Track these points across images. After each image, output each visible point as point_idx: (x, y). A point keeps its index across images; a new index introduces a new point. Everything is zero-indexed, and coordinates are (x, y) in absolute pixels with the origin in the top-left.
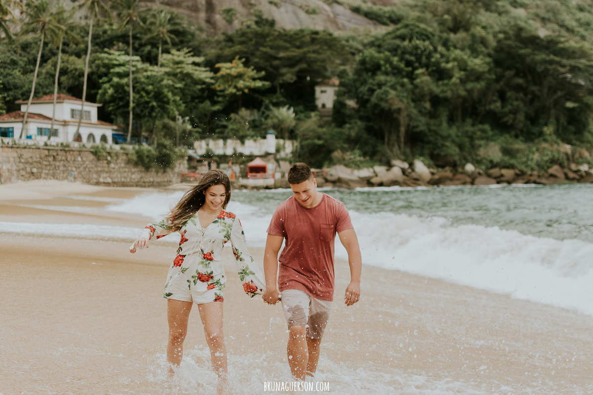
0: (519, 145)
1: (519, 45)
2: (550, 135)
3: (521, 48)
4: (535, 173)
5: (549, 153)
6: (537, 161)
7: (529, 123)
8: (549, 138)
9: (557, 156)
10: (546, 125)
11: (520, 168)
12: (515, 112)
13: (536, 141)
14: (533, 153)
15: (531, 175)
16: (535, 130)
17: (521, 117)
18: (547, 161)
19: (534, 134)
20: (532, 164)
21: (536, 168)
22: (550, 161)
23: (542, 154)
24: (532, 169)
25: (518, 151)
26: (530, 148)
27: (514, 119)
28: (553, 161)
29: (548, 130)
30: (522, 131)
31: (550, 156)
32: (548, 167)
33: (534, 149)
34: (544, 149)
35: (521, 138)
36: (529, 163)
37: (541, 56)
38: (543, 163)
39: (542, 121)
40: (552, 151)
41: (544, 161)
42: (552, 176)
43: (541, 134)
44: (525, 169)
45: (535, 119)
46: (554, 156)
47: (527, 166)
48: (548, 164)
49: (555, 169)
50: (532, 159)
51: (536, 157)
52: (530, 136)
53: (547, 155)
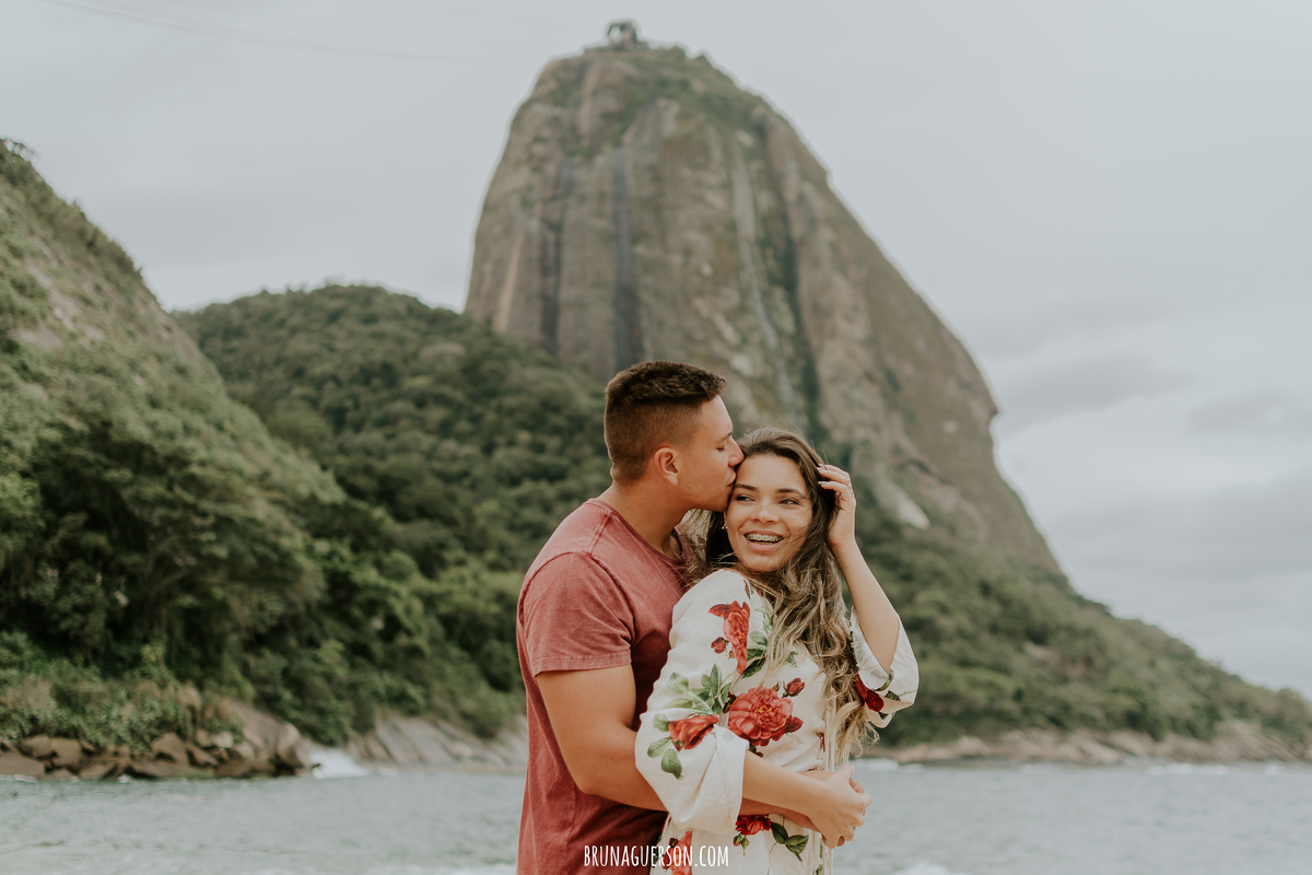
0: (91, 683)
1: (103, 459)
2: (156, 664)
3: (107, 468)
4: (125, 749)
5: (156, 705)
6: (131, 723)
7: (110, 633)
8: (155, 671)
9: (172, 712)
10: (146, 641)
11: (92, 738)
12: (84, 610)
13: (127, 675)
14: (121, 704)
15: (116, 754)
16: (124, 651)
17: (98, 620)
18: (150, 724)
19: (121, 659)
20: (121, 729)
21: (126, 736)
22: (157, 722)
23: (141, 706)
24: (120, 741)
25: (88, 697)
26: (113, 692)
27: (82, 626)
28: (163, 724)
29: (153, 652)
30: (95, 652)
31: (159, 713)
32: (153, 737)
33: (122, 694)
34: (143, 695)
35: (94, 668)
36: (113, 725)
37: (153, 489)
38: (143, 727)
39: (138, 633)
40: (161, 701)
41: (145, 723)
42: (162, 756)
43: (136, 661)
44: (102, 740)
45: (123, 626)
46: (165, 713)
47: (108, 733)
48: (154, 731)
49: (167, 742)
50: (120, 717)
51: (129, 712)
52: (116, 665)
53: (152, 709)
